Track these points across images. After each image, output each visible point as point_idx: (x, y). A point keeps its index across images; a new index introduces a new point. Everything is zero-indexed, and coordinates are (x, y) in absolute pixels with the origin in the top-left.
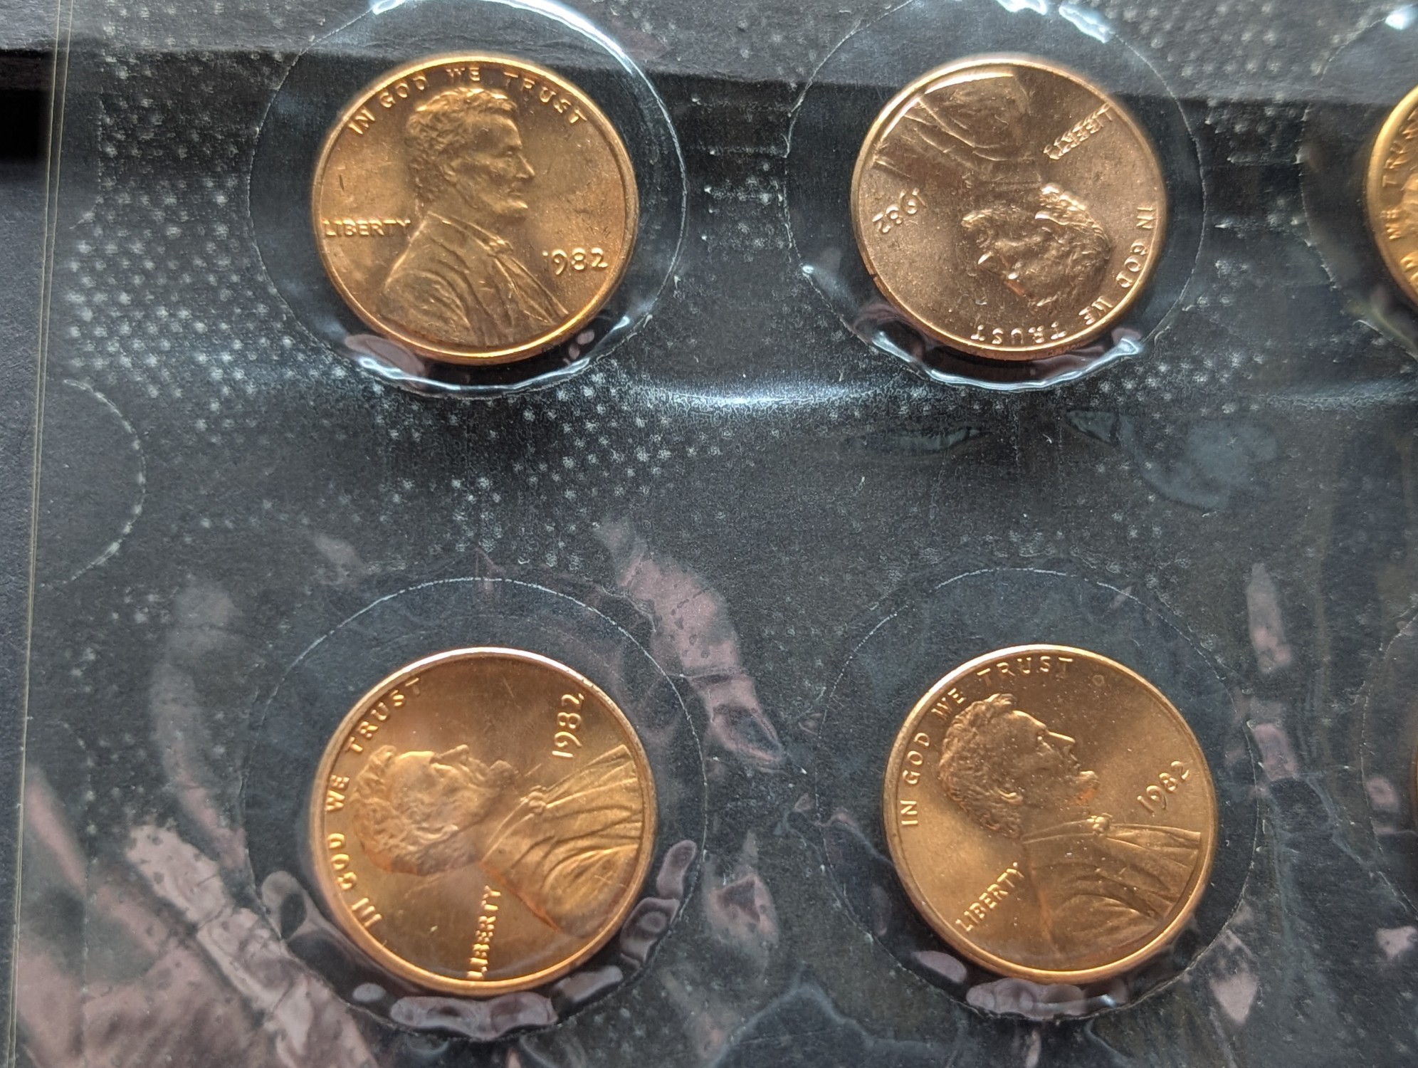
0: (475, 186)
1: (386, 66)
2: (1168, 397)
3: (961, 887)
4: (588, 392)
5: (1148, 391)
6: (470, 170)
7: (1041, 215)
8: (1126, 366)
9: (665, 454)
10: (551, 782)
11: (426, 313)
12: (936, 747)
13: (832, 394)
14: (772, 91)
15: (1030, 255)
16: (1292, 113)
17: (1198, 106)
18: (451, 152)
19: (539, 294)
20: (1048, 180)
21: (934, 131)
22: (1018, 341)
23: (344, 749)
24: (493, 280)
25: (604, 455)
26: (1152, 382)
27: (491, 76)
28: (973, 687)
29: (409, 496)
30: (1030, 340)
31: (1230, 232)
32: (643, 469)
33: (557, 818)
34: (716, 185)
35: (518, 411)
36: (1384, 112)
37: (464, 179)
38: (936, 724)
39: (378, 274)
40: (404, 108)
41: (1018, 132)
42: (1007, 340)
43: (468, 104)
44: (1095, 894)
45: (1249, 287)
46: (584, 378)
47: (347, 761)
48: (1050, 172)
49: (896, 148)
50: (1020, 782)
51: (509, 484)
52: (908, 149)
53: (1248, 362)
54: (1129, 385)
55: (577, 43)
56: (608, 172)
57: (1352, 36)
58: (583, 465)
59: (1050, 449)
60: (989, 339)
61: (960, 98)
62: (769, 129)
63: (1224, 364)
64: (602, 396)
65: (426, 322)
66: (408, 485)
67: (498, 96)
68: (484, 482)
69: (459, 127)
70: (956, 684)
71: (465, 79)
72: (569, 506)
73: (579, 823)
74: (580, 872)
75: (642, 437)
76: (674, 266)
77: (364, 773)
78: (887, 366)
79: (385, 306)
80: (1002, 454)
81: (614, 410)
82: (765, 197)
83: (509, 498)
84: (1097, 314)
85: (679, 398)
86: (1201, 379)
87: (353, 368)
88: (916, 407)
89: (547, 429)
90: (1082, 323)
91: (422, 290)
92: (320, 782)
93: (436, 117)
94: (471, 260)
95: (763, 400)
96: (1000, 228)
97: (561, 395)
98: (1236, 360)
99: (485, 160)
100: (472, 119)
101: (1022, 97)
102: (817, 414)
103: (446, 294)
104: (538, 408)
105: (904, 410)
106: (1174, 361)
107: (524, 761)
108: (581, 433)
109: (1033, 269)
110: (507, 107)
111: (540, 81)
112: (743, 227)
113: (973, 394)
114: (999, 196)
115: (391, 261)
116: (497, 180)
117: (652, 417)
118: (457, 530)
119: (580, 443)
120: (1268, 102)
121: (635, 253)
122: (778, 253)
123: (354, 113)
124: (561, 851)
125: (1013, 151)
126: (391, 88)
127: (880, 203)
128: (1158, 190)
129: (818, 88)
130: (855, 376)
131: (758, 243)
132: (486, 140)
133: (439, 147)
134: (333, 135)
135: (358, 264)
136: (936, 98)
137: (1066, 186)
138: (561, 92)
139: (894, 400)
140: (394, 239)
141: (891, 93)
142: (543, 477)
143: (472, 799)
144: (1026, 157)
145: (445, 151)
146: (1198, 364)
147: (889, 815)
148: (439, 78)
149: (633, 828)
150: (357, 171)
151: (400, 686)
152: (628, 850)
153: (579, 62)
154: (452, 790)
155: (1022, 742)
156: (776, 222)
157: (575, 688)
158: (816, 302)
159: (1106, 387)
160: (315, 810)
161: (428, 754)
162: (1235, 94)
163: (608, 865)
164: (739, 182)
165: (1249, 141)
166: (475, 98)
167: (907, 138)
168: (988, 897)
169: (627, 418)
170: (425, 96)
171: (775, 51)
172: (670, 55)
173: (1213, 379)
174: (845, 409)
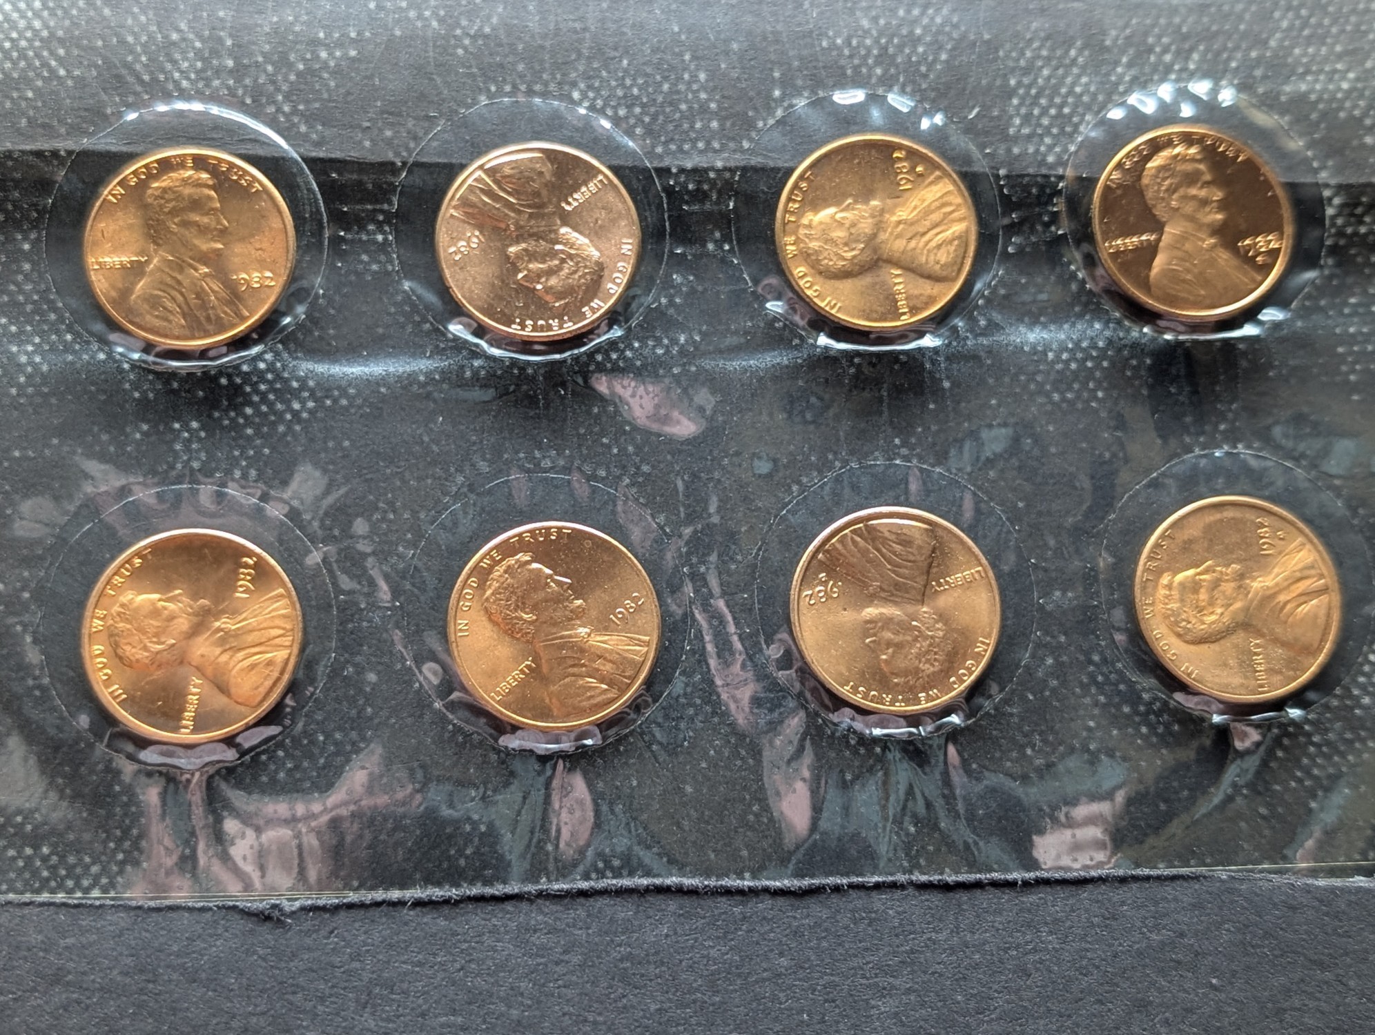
0: (189, 234)
1: (130, 157)
2: (638, 363)
3: (493, 674)
4: (262, 366)
5: (625, 359)
6: (185, 224)
7: (558, 247)
8: (613, 344)
9: (311, 404)
10: (234, 612)
11: (157, 317)
12: (482, 586)
13: (422, 365)
14: (389, 168)
15: (550, 272)
16: (727, 175)
17: (664, 172)
18: (173, 212)
19: (230, 303)
20: (565, 223)
21: (489, 193)
22: (542, 329)
23: (102, 594)
24: (200, 295)
25: (271, 405)
26: (629, 354)
27: (200, 163)
28: (507, 550)
29: (145, 434)
30: (550, 328)
31: (683, 255)
32: (296, 414)
33: (237, 634)
34: (347, 230)
35: (215, 379)
36: (790, 172)
37: (182, 230)
38: (483, 574)
39: (125, 293)
40: (142, 185)
41: (544, 192)
42: (535, 328)
43: (185, 182)
44: (581, 676)
45: (693, 291)
46: (259, 357)
47: (104, 601)
48: (566, 219)
49: (465, 203)
50: (535, 608)
51: (210, 426)
52: (473, 205)
53: (690, 341)
54: (614, 356)
55: (257, 140)
56: (276, 223)
57: (771, 122)
58: (257, 412)
59: (563, 398)
60: (523, 327)
61: (507, 171)
62: (382, 193)
63: (674, 341)
64: (271, 368)
65: (157, 323)
66: (145, 427)
67: (205, 176)
68: (195, 425)
69: (179, 197)
70: (496, 547)
71: (182, 165)
72: (249, 438)
73: (251, 638)
74: (253, 667)
75: (296, 394)
76: (318, 283)
77: (116, 608)
78: (459, 345)
79: (130, 312)
80: (532, 400)
81: (278, 377)
82: (380, 238)
83: (211, 434)
84: (593, 311)
85: (321, 368)
86: (660, 351)
87: (110, 354)
88: (476, 373)
89: (236, 390)
90: (583, 316)
91: (154, 302)
92: (88, 613)
93: (165, 190)
94: (186, 282)
95: (376, 369)
96: (532, 256)
97: (245, 368)
98: (682, 339)
99: (196, 217)
100: (187, 191)
101: (547, 169)
102: (411, 378)
103: (169, 304)
104: (229, 377)
105: (468, 374)
106: (643, 340)
107: (217, 600)
108: (257, 391)
109: (553, 281)
110: (210, 183)
111: (232, 165)
112: (365, 258)
113: (514, 362)
114: (531, 235)
115: (134, 284)
116: (203, 230)
117: (303, 381)
118: (176, 455)
119: (256, 398)
120: (712, 169)
121: (293, 278)
122: (388, 274)
123: (111, 190)
124: (241, 655)
125: (542, 206)
126: (135, 173)
127: (454, 241)
128: (636, 229)
129: (417, 164)
130: (438, 351)
131: (375, 267)
132: (196, 204)
133: (166, 210)
134: (98, 204)
135: (113, 287)
136: (492, 172)
137: (575, 229)
138: (246, 172)
139: (462, 367)
140: (136, 270)
141: (463, 167)
142: (233, 420)
143: (183, 624)
144: (550, 209)
145: (169, 212)
146: (658, 341)
147: (451, 629)
148: (166, 166)
149: (287, 641)
150: (112, 227)
151: (138, 554)
152: (283, 654)
153: (261, 152)
154: (171, 618)
155: (537, 582)
156: (387, 254)
157: (250, 554)
158: (414, 306)
159: (599, 358)
160: (85, 631)
161: (156, 596)
162: (689, 165)
163: (270, 663)
164: (362, 228)
165: (699, 196)
166: (190, 177)
167: (473, 198)
168: (513, 678)
169: (286, 381)
170: (156, 177)
171: (389, 142)
172: (318, 144)
173: (667, 352)
174: (428, 374)
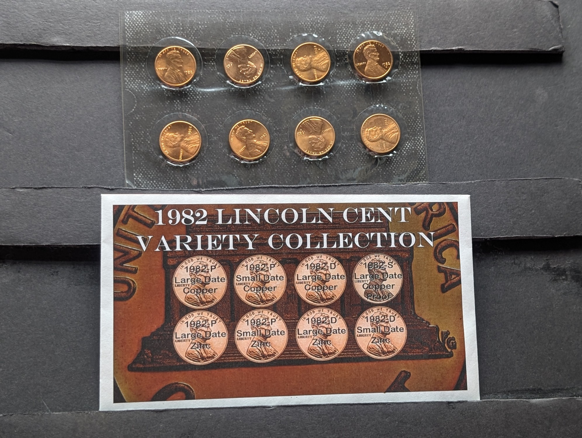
0: (175, 63)
1: (163, 48)
2: (264, 88)
3: (238, 149)
4: (191, 89)
5: (262, 88)
6: (174, 61)
7: (248, 65)
8: (259, 85)
9: (201, 97)
10: (188, 137)
12: (235, 132)
13: (222, 89)
14: (214, 49)
15: (247, 70)
16: (281, 51)
17: (268, 50)
18: (172, 59)
19: (184, 77)
20: (249, 61)
21: (234, 55)
22: (245, 82)
23: (163, 133)
24: (178, 75)
25: (193, 97)
26: (262, 87)
27: (177, 49)
28: (240, 125)
29: (169, 103)
30: (247, 82)
31: (273, 67)
32: (198, 99)
33: (189, 141)
34: (206, 62)
35: (182, 92)
36: (293, 50)
37: (174, 63)
38: (235, 130)
39: (164, 75)
40: (166, 53)
41: (245, 55)
42: (244, 82)
43: (174, 53)
44: (255, 149)
45: (275, 74)
46: (190, 88)
47: (163, 135)
48: (249, 60)
49: (229, 57)
50: (246, 136)
51: (181, 101)
52: (231, 57)
53: (275, 84)
54: (260, 87)
55: (188, 44)
56: (192, 61)
57: (290, 40)
58: (190, 99)
59: (250, 95)
60: (242, 81)
61: (237, 50)
62: (213, 55)
63: (271, 84)
64: (193, 90)
65: (170, 81)
66: (169, 102)
67: (178, 52)
68: (178, 101)
69: (173, 56)
70: (238, 125)
71: (173, 49)
72: (189, 104)
73: (192, 142)
74: (192, 147)
75: (198, 95)
76: (201, 73)
77: (166, 136)
78: (229, 85)
79: (165, 79)
80: (243, 96)
81: (194, 92)
82: (213, 64)
83: (181, 103)
84: (255, 78)
85: (202, 90)
86: (269, 86)
87: (161, 87)
88: (232, 90)
89: (186, 94)
90: (253, 79)
91: (169, 77)
92: (160, 137)
93: (170, 54)
94: (175, 73)
95: (213, 90)
96: (243, 67)
97: (187, 90)
98: (273, 84)
99: (177, 60)
100: (175, 55)
101: (245, 50)
102: (220, 91)
103: (172, 77)
104: (185, 92)
105: (231, 91)
106: (265, 84)
107: (185, 135)
108: (190, 94)
109: (247, 72)
111: (183, 49)
112: (210, 68)
113: (240, 88)
114: (243, 63)
115: (165, 73)
116: (178, 62)
117: (199, 92)
118: (175, 107)
119: (190, 96)
120: (278, 49)
121: (196, 72)
122: (214, 71)
123: (159, 54)
124: (190, 145)
125: (244, 57)
126: (164, 51)
127: (227, 64)
128: (263, 62)
129: (219, 49)
130: (225, 86)
131: (212, 70)
132: (176, 57)
134: (157, 57)
135: (161, 74)
136: (234, 50)
137: (251, 62)
138: (186, 51)
139: (230, 90)
140: (165, 70)
141: (228, 49)
142: (186, 100)
143: (179, 139)
144: (246, 58)
146: (268, 84)
147: (230, 140)
149: (199, 142)
150: (160, 62)
151: (169, 126)
152: (198, 145)
153: (188, 47)
154: (176, 138)
155: (246, 131)
156: (214, 67)
157: (191, 126)
158: (220, 78)
159: (257, 87)
160: (160, 141)
161: (173, 134)
162: (273, 49)
163: (196, 147)
164: (209, 62)
165: (276, 55)
167: (231, 56)
168: (242, 149)
169: (196, 92)
170: (168, 52)
171: (213, 44)
172: (200, 45)
174: (223, 91)
